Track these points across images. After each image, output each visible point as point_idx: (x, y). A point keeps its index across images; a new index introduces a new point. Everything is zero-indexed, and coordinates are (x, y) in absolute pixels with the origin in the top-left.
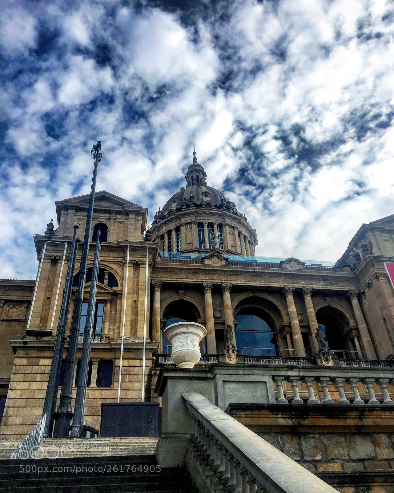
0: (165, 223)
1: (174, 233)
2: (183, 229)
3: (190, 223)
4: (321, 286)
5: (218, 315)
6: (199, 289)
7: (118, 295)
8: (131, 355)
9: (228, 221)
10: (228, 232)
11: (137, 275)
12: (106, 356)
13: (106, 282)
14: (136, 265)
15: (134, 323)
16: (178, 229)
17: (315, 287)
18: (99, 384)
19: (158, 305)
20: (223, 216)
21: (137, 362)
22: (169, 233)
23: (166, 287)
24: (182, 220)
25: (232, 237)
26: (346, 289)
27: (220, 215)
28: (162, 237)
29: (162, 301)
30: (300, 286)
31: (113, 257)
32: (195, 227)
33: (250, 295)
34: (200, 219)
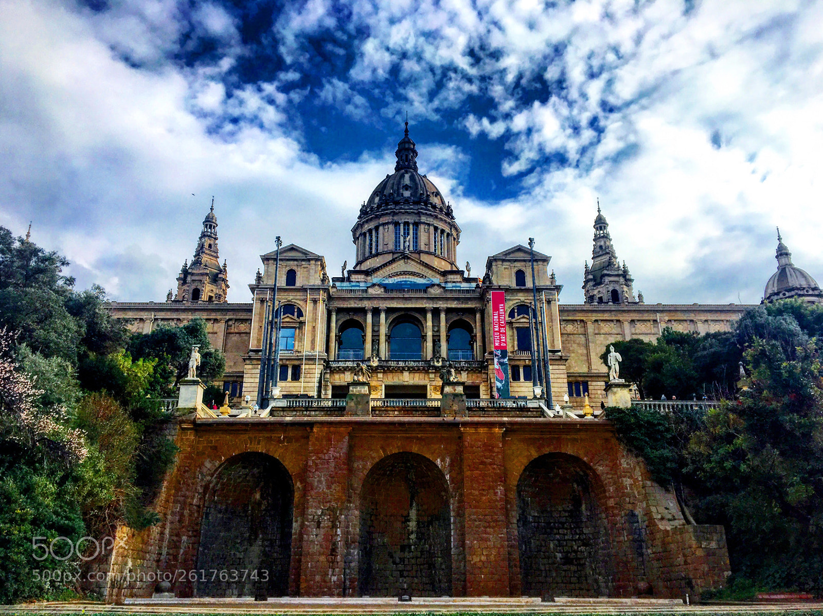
0: (367, 222)
1: (374, 232)
2: (381, 228)
3: (388, 223)
4: (454, 305)
5: (376, 329)
6: (363, 311)
7: (302, 323)
8: (310, 362)
9: (423, 219)
10: (422, 230)
11: (315, 309)
12: (296, 363)
13: (296, 314)
14: (315, 301)
15: (313, 342)
16: (377, 228)
17: (449, 306)
18: (292, 379)
19: (333, 325)
20: (419, 214)
21: (313, 366)
22: (370, 231)
23: (340, 311)
24: (381, 219)
25: (427, 234)
26: (473, 306)
27: (416, 214)
28: (364, 234)
29: (336, 322)
30: (437, 306)
31: (299, 295)
32: (391, 227)
33: (403, 313)
34: (396, 218)
